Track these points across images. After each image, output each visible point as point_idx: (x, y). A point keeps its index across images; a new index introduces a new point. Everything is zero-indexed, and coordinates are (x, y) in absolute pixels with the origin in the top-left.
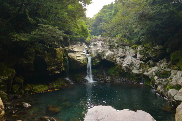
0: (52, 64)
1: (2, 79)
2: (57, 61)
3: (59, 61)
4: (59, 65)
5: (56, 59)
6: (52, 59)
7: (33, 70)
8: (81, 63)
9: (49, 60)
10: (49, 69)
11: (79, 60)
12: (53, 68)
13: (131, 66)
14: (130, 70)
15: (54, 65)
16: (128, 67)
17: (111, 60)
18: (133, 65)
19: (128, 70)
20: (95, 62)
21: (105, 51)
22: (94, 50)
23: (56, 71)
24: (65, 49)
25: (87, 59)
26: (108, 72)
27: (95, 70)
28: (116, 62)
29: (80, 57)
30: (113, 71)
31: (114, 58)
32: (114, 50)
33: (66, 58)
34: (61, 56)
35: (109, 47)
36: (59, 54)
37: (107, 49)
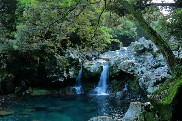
0: (53, 71)
2: (58, 69)
3: (61, 69)
5: (57, 67)
6: (52, 66)
7: (37, 75)
8: (90, 72)
9: (49, 68)
10: (50, 76)
11: (88, 69)
12: (54, 75)
14: (146, 86)
15: (56, 73)
16: (143, 81)
17: (125, 71)
18: (149, 80)
19: (144, 85)
20: (112, 71)
21: (122, 59)
22: (114, 57)
23: (59, 78)
24: (70, 57)
25: (102, 67)
26: (130, 85)
27: (115, 80)
28: (134, 74)
29: (92, 66)
30: (133, 85)
31: (129, 68)
32: (148, 57)
33: (79, 65)
34: (64, 64)
35: (136, 53)
36: (60, 62)
37: (132, 56)
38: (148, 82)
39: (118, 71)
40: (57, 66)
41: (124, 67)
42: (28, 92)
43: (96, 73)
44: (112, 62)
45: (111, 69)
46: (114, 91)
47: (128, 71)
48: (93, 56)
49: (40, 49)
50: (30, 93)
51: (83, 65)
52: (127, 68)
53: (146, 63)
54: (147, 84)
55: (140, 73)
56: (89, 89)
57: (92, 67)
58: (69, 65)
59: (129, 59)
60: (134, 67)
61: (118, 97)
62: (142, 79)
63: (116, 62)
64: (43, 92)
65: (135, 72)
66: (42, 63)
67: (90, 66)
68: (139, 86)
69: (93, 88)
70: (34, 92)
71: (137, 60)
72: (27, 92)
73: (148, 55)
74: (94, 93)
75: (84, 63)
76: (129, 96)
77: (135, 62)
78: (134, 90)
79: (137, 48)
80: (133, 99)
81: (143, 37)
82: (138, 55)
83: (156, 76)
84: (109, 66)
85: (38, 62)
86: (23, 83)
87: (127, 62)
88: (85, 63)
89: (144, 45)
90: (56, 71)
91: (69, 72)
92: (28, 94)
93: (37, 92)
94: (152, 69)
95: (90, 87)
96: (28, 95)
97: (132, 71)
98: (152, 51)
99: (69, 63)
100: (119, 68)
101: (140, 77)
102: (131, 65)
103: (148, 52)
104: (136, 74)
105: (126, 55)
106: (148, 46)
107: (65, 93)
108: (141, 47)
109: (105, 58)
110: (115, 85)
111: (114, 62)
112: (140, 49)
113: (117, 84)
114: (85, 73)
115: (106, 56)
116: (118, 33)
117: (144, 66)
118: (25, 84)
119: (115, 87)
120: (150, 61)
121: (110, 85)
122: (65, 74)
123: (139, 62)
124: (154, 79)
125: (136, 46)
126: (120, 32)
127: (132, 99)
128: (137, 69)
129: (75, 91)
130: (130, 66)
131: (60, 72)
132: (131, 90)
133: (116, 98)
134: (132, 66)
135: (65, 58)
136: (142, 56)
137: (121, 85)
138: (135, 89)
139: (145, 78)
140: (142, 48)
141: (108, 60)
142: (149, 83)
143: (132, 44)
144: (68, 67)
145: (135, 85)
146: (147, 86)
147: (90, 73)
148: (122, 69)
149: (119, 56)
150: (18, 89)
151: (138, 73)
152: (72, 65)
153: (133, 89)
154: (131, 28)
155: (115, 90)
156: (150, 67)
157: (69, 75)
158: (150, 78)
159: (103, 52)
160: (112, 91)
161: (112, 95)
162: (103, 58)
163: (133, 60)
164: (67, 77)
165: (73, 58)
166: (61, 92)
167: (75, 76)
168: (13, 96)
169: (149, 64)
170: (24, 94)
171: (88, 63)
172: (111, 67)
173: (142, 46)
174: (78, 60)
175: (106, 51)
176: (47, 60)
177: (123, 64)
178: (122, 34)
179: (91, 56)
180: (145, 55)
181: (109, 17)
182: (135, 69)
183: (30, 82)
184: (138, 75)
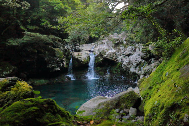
0: (52, 62)
1: (5, 73)
2: (56, 59)
3: (58, 59)
4: (59, 63)
5: (55, 58)
6: (51, 58)
7: (36, 67)
8: (82, 61)
9: (48, 59)
10: (49, 66)
11: (80, 59)
12: (53, 65)
13: (129, 65)
14: (129, 68)
15: (54, 63)
16: (127, 65)
17: (111, 59)
18: (131, 63)
19: (127, 68)
20: (97, 60)
21: (106, 50)
22: (97, 48)
23: (56, 68)
24: (65, 49)
25: (89, 57)
26: (111, 70)
27: (99, 67)
28: (117, 61)
30: (115, 69)
31: (114, 56)
32: (121, 48)
33: (69, 56)
34: (61, 55)
35: (114, 45)
36: (58, 53)
37: (112, 48)
38: (131, 65)
39: (101, 59)
40: (55, 57)
41: (110, 56)
43: (86, 62)
44: (97, 53)
45: (96, 58)
47: (113, 59)
52: (112, 56)
53: (120, 53)
55: (120, 60)
56: (81, 76)
57: (82, 57)
62: (125, 63)
63: (102, 52)
64: (43, 81)
67: (80, 56)
74: (85, 78)
81: (116, 33)
83: (136, 60)
87: (112, 52)
88: (74, 54)
91: (64, 62)
93: (38, 82)
94: (126, 57)
95: (82, 73)
97: (116, 59)
98: (123, 44)
99: (64, 54)
100: (105, 57)
102: (115, 54)
103: (121, 44)
104: (118, 61)
106: (121, 40)
108: (117, 41)
110: (100, 71)
111: (99, 52)
112: (116, 42)
114: (75, 62)
119: (100, 72)
122: (61, 64)
124: (135, 63)
125: (114, 40)
131: (57, 62)
135: (61, 50)
136: (118, 47)
137: (104, 70)
139: (128, 63)
148: (108, 58)
149: (103, 48)
157: (64, 65)
164: (62, 66)
166: (56, 80)
167: (66, 66)
171: (77, 54)
172: (96, 56)
173: (118, 39)
177: (109, 54)
180: (119, 46)
182: (117, 57)
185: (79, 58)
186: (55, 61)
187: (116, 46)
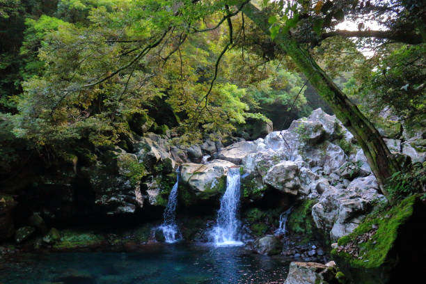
0: (109, 190)
2: (122, 184)
3: (127, 183)
5: (119, 180)
6: (108, 178)
7: (71, 199)
8: (198, 191)
9: (100, 181)
10: (103, 200)
11: (193, 184)
12: (113, 199)
13: (330, 211)
14: (328, 223)
15: (116, 193)
16: (322, 211)
17: (279, 187)
18: (336, 208)
19: (323, 221)
20: (249, 189)
21: (272, 158)
22: (253, 155)
23: (123, 205)
24: (150, 156)
25: (224, 178)
26: (291, 221)
27: (256, 210)
28: (299, 194)
29: (203, 176)
30: (300, 221)
31: (289, 180)
32: (332, 154)
33: (171, 175)
34: (136, 173)
35: (303, 144)
36: (127, 167)
37: (295, 153)
38: (334, 212)
39: (262, 187)
40: (119, 176)
41: (277, 179)
42: (48, 241)
43: (210, 194)
44: (249, 167)
45: (245, 183)
46: (255, 234)
47: (285, 187)
48: (205, 152)
49: (79, 138)
50: (52, 244)
51: (180, 175)
52: (284, 180)
53: (327, 168)
54: (332, 217)
55: (314, 193)
56: (195, 233)
57: (202, 178)
58: (148, 175)
59: (287, 160)
60: (299, 176)
61: (264, 249)
62: (318, 206)
63: (258, 167)
64: (86, 239)
65: (302, 189)
66: (83, 169)
67: (197, 177)
68: (313, 223)
69: (205, 228)
70: (62, 239)
71: (307, 161)
72: (47, 239)
73: (333, 149)
75: (183, 170)
76: (290, 246)
77: (302, 166)
78: (301, 233)
79: (306, 132)
80: (298, 255)
81: (320, 109)
82: (308, 151)
83: (351, 198)
84: (241, 175)
85: (75, 168)
86: (38, 218)
87: (283, 167)
88: (185, 169)
89: (322, 126)
90: (117, 189)
91: (148, 192)
92: (49, 244)
93: (69, 239)
95: (198, 226)
96: (50, 247)
97: (296, 187)
98: (341, 141)
99: (146, 168)
100: (266, 181)
101: (315, 200)
102: (294, 173)
103: (332, 141)
104: (305, 195)
105: (280, 150)
106: (331, 129)
107: (138, 242)
108: (316, 132)
109: (233, 157)
110: (257, 221)
111: (253, 167)
112: (313, 136)
113: (262, 220)
114: (185, 193)
115: (234, 152)
116: (263, 99)
117: (323, 174)
118: (40, 219)
119: (256, 227)
120: (336, 164)
121: (246, 220)
122: (138, 196)
123: (312, 165)
124: (346, 206)
125: (305, 129)
126: (267, 96)
127: (296, 253)
128: (308, 182)
129: (161, 237)
130: (291, 176)
131: (126, 191)
132: (295, 232)
133: (259, 252)
134: (295, 175)
135: (139, 159)
136: (319, 152)
137: (271, 220)
138: (303, 230)
139: (327, 205)
140: (318, 134)
141: (239, 162)
142: (335, 216)
143: (294, 123)
144: (144, 179)
145: (303, 221)
146: (331, 222)
147: (197, 194)
148: (273, 184)
149: (265, 153)
150: (23, 233)
151: (310, 192)
152: (155, 174)
153: (299, 229)
154: (291, 87)
155: (257, 232)
156: (337, 178)
157: (148, 199)
158: (337, 204)
159: (229, 143)
160: (249, 236)
161: (250, 244)
162: (227, 157)
163: (299, 161)
164: (142, 202)
165: (158, 157)
166: (127, 239)
167: (161, 200)
168: (11, 249)
169: (334, 169)
170: (38, 244)
171: (193, 170)
172: (246, 178)
173: (318, 127)
174: (168, 162)
175: (235, 140)
176: (95, 162)
177: (275, 172)
178: (271, 100)
179: (200, 153)
180: (324, 148)
181: (240, 62)
182: (302, 182)
183: (53, 216)
184: (310, 196)
185: (193, 180)
186: (117, 187)
187: (316, 148)
